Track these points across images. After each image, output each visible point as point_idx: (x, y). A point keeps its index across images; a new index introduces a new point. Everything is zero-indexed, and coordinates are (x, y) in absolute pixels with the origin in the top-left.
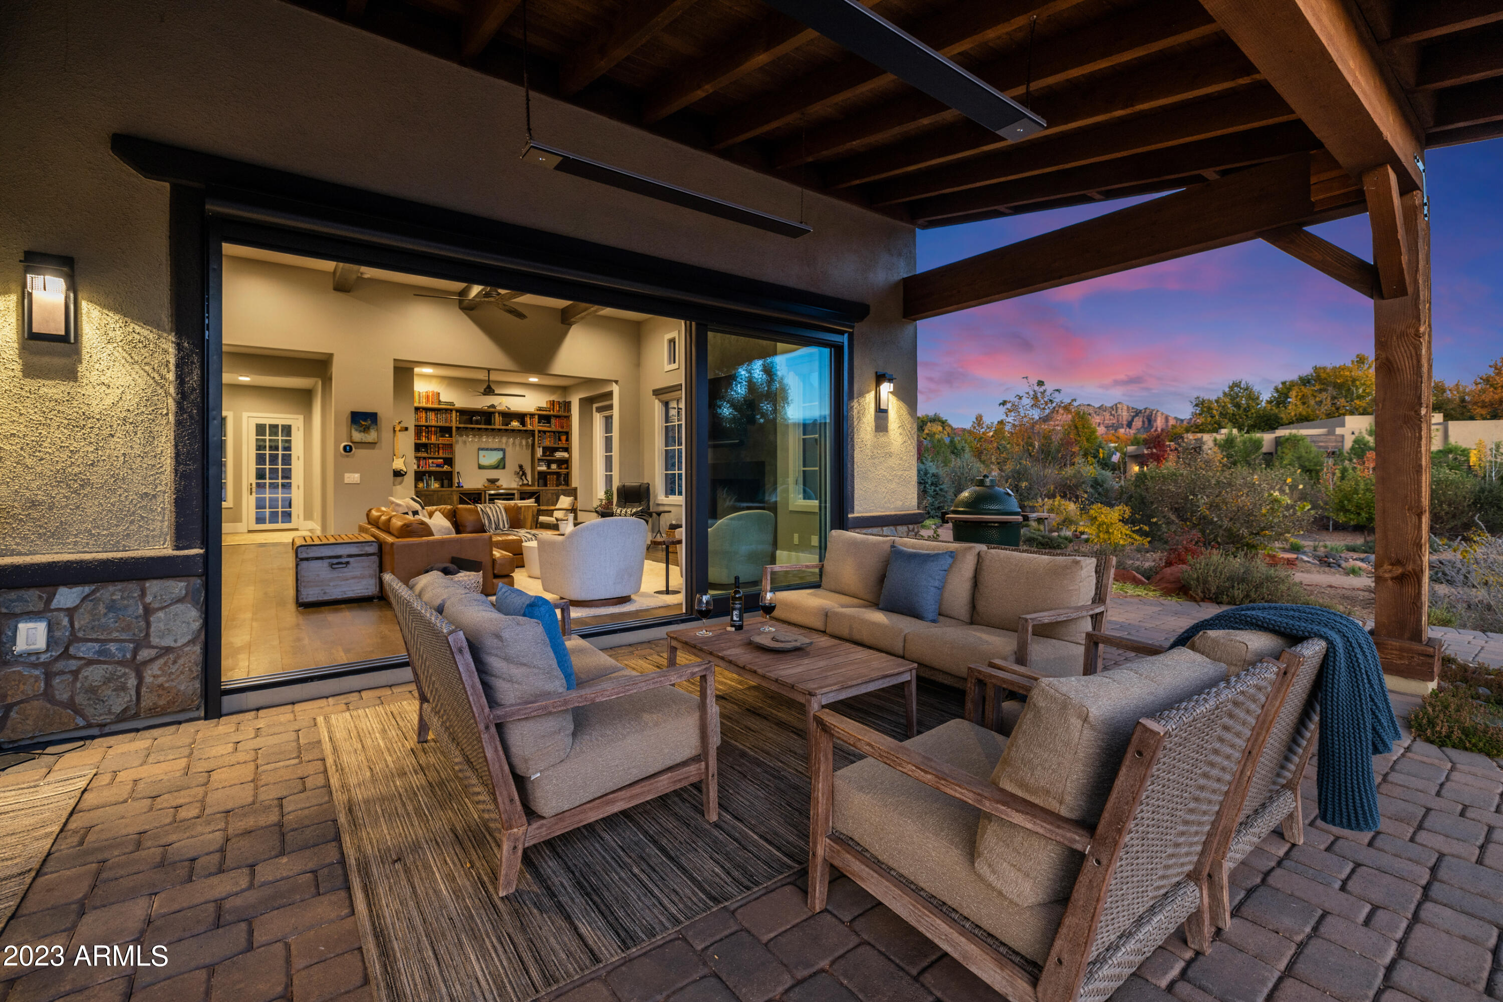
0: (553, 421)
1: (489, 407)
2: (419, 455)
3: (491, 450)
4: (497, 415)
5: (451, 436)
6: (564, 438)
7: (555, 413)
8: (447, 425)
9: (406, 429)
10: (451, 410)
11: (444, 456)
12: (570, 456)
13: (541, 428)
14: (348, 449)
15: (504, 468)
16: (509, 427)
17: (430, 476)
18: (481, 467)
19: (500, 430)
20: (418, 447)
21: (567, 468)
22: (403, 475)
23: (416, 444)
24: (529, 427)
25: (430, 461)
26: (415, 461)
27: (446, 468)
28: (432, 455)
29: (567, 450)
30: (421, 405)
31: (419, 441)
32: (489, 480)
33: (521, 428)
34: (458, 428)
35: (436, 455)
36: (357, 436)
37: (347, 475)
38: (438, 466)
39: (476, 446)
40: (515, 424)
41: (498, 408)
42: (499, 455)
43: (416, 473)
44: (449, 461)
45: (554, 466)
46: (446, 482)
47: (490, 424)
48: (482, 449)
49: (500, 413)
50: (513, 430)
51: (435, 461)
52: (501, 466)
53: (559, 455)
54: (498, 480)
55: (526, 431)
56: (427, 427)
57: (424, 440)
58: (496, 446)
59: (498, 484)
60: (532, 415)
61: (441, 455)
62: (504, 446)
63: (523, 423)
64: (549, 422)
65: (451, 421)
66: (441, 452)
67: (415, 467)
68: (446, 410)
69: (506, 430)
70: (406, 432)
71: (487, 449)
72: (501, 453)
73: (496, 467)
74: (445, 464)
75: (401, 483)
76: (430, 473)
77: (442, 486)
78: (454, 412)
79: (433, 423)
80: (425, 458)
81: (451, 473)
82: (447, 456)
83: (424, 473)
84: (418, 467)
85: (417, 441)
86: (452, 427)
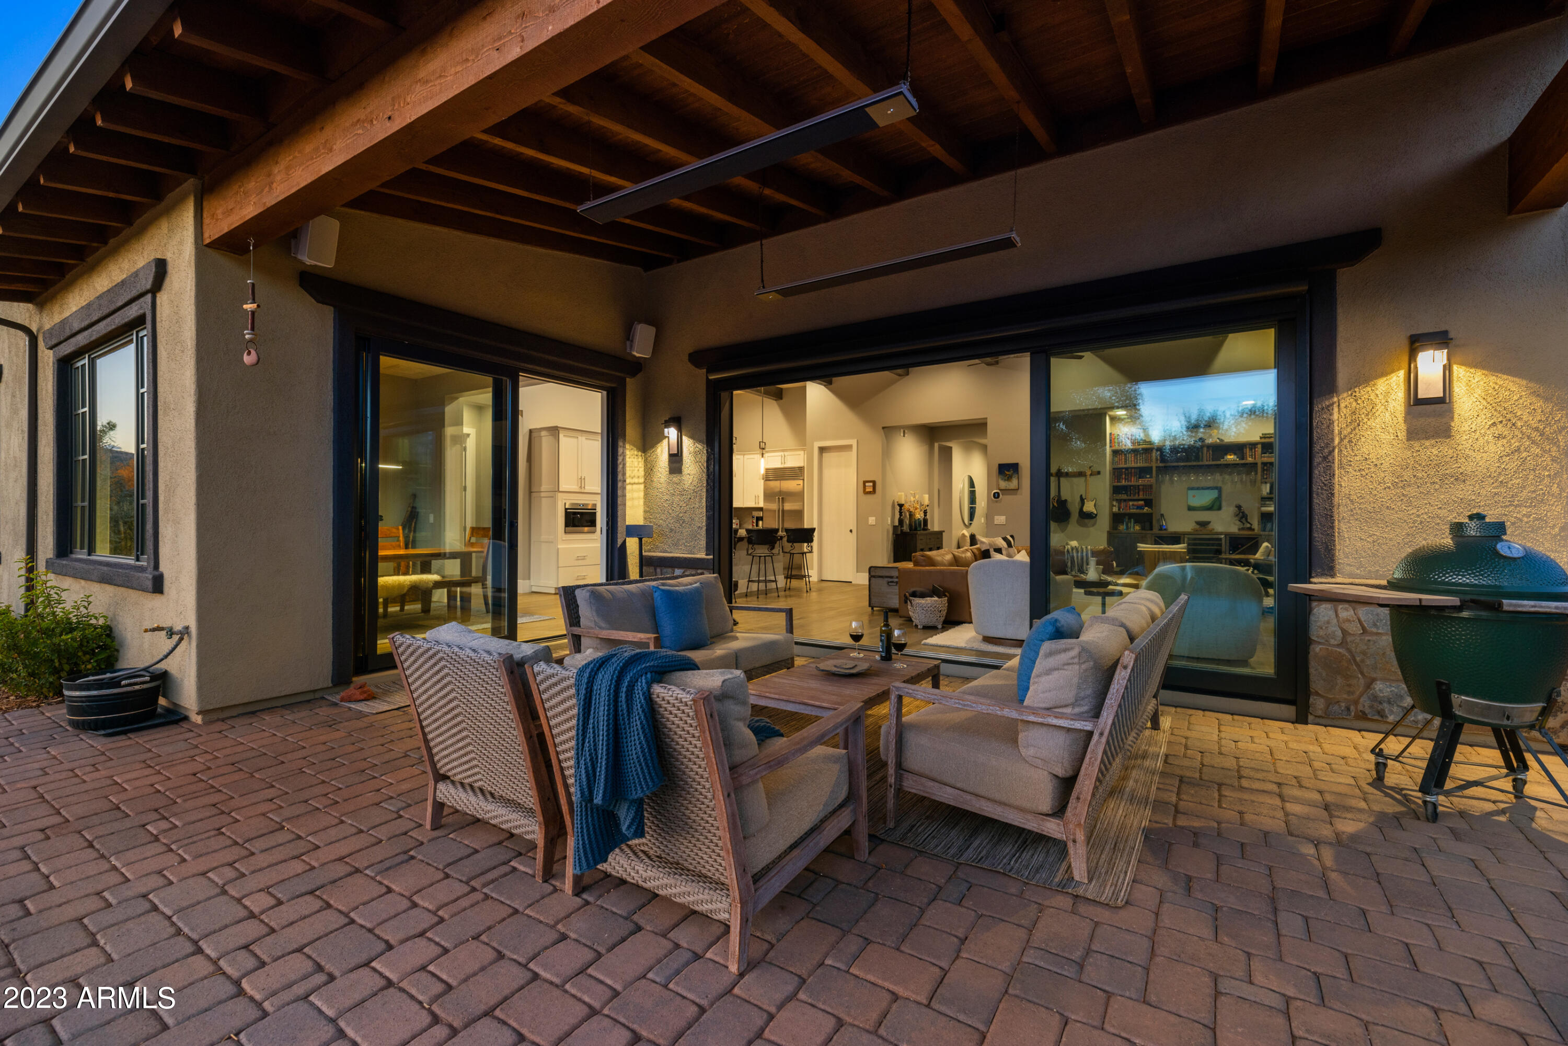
1: (1196, 441)
2: (1118, 497)
3: (1203, 488)
4: (1206, 449)
5: (1152, 477)
8: (1147, 465)
9: (1102, 473)
10: (1152, 450)
11: (1145, 497)
13: (1265, 460)
14: (996, 496)
15: (1219, 509)
16: (1222, 462)
17: (1130, 519)
18: (1190, 508)
19: (1209, 466)
20: (1116, 490)
22: (1096, 519)
23: (1113, 487)
24: (1250, 460)
25: (1131, 503)
26: (1111, 504)
27: (1147, 510)
28: (1132, 497)
31: (1118, 484)
32: (1198, 523)
33: (1238, 461)
34: (1159, 468)
35: (1137, 497)
36: (1003, 484)
37: (996, 517)
38: (1139, 507)
39: (1185, 485)
40: (1231, 457)
41: (1206, 441)
42: (1214, 494)
43: (1112, 515)
44: (1149, 503)
46: (1146, 524)
47: (1199, 461)
48: (1192, 489)
49: (1209, 447)
50: (1227, 466)
51: (1135, 503)
52: (1216, 507)
54: (1209, 523)
55: (1244, 465)
56: (1127, 469)
57: (1122, 483)
58: (1211, 484)
59: (1208, 527)
60: (1253, 445)
61: (1141, 497)
62: (1219, 485)
63: (1242, 457)
65: (1151, 461)
66: (1141, 493)
67: (1112, 509)
68: (1146, 450)
69: (1218, 466)
70: (1102, 476)
71: (1198, 489)
72: (1216, 491)
73: (1210, 508)
74: (1145, 505)
75: (1094, 525)
76: (1131, 516)
77: (1143, 528)
78: (1154, 452)
79: (1133, 465)
80: (1125, 500)
81: (1153, 514)
82: (1147, 497)
83: (1122, 516)
84: (1116, 509)
85: (1116, 484)
86: (1151, 468)
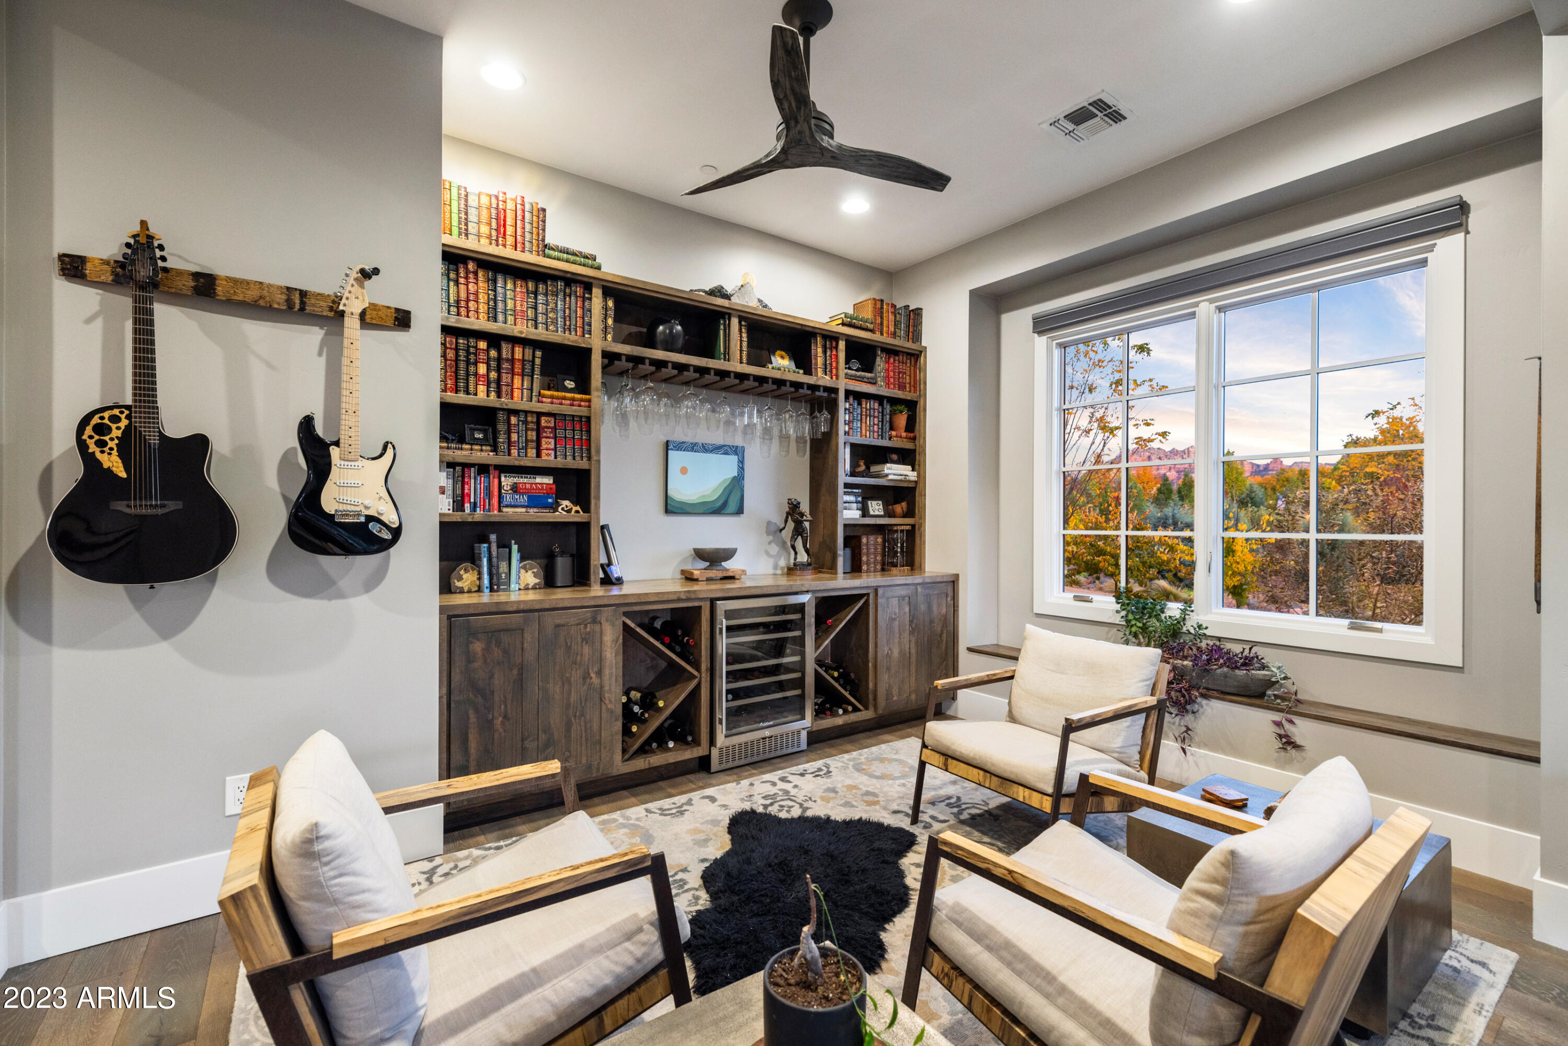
0: (880, 363)
1: (712, 293)
2: (463, 454)
3: (706, 449)
4: (735, 322)
5: (584, 387)
6: (902, 420)
7: (885, 339)
8: (571, 339)
9: (402, 320)
10: (587, 285)
11: (560, 462)
12: (922, 477)
13: (850, 384)
15: (740, 511)
16: (764, 372)
17: (504, 545)
18: (671, 508)
19: (737, 379)
20: (457, 423)
21: (910, 513)
22: (383, 546)
23: (446, 408)
24: (819, 378)
25: (507, 481)
26: (443, 479)
27: (567, 511)
28: (514, 458)
29: (909, 457)
30: (471, 244)
31: (461, 398)
32: (700, 554)
33: (797, 378)
34: (610, 357)
35: (529, 459)
39: (660, 433)
40: (782, 362)
41: (737, 301)
42: (726, 468)
43: (446, 528)
45: (876, 507)
46: (563, 565)
47: (710, 353)
48: (680, 447)
49: (745, 319)
50: (773, 386)
51: (523, 480)
52: (732, 506)
53: (895, 472)
54: (728, 554)
56: (495, 340)
57: (482, 396)
58: (722, 438)
59: (731, 565)
60: (830, 338)
61: (548, 458)
62: (738, 441)
63: (803, 363)
64: (868, 366)
65: (587, 328)
66: (548, 443)
67: (445, 505)
68: (569, 280)
69: (754, 382)
70: (399, 336)
71: (693, 447)
72: (734, 459)
73: (717, 508)
74: (561, 494)
75: (373, 581)
76: (505, 532)
77: (549, 581)
78: (597, 292)
79: (520, 327)
80: (483, 469)
81: (583, 529)
82: (570, 463)
83: (481, 531)
84: (459, 505)
85: (451, 397)
86: (588, 352)
